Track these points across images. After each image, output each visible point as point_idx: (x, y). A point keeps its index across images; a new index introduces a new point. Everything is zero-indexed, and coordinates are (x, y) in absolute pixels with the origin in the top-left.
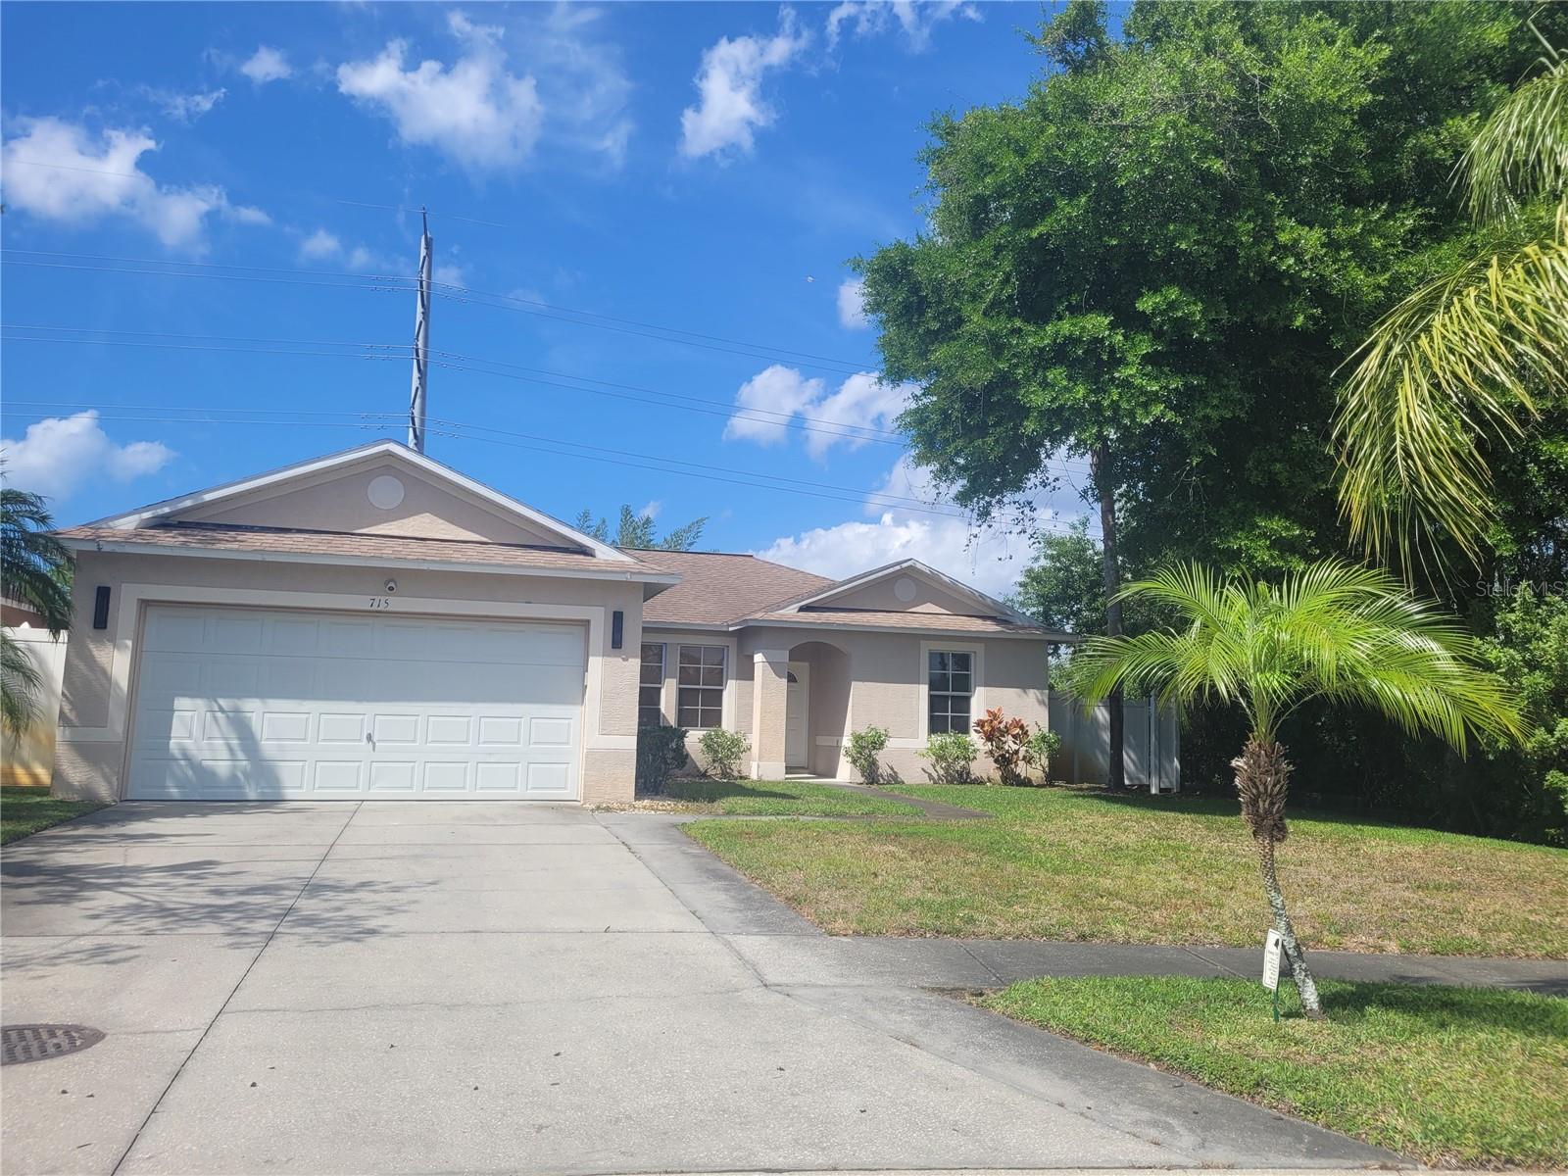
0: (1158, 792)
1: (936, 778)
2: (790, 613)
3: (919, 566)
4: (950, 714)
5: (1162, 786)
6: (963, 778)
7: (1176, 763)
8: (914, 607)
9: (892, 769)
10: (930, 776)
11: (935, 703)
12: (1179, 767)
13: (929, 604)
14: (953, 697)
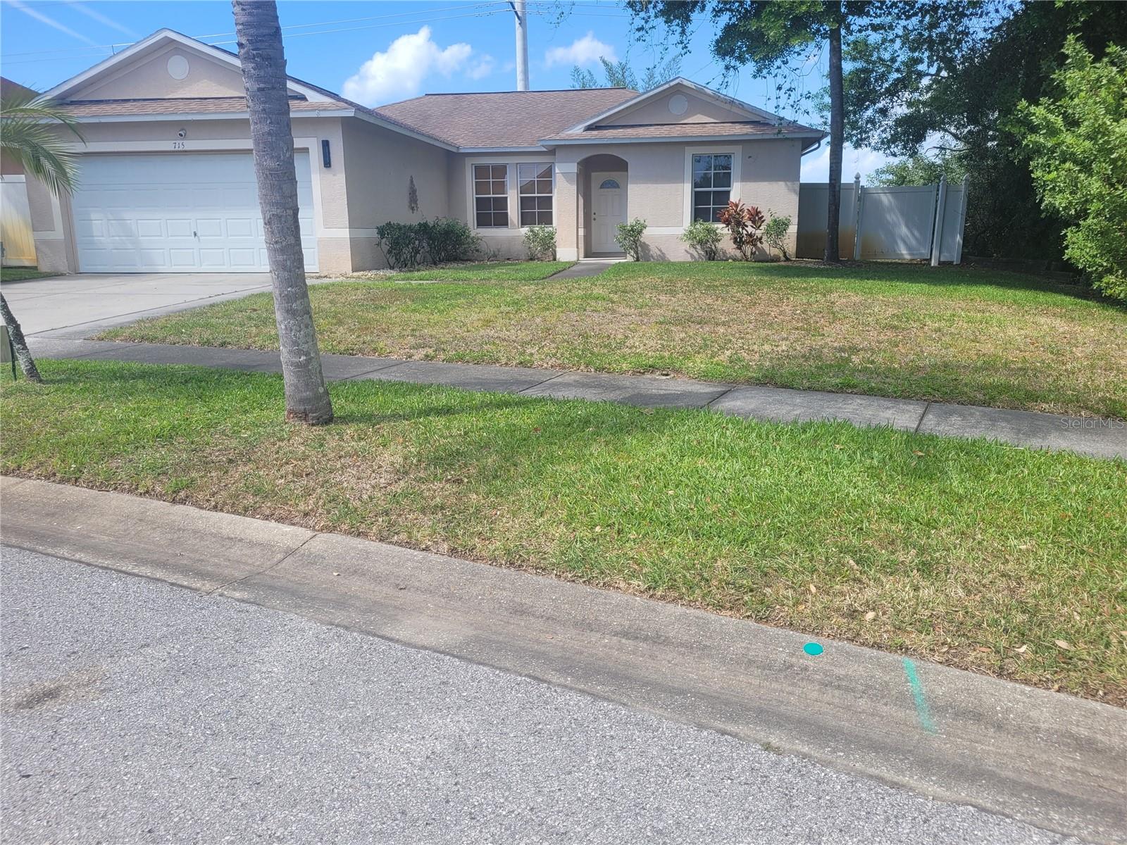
0: (936, 265)
1: (697, 257)
2: (576, 132)
3: (685, 83)
4: (711, 206)
5: (942, 259)
6: (711, 255)
7: (959, 239)
8: (685, 119)
9: (660, 251)
10: (692, 256)
11: (698, 198)
12: (961, 242)
13: (699, 115)
14: (714, 192)
